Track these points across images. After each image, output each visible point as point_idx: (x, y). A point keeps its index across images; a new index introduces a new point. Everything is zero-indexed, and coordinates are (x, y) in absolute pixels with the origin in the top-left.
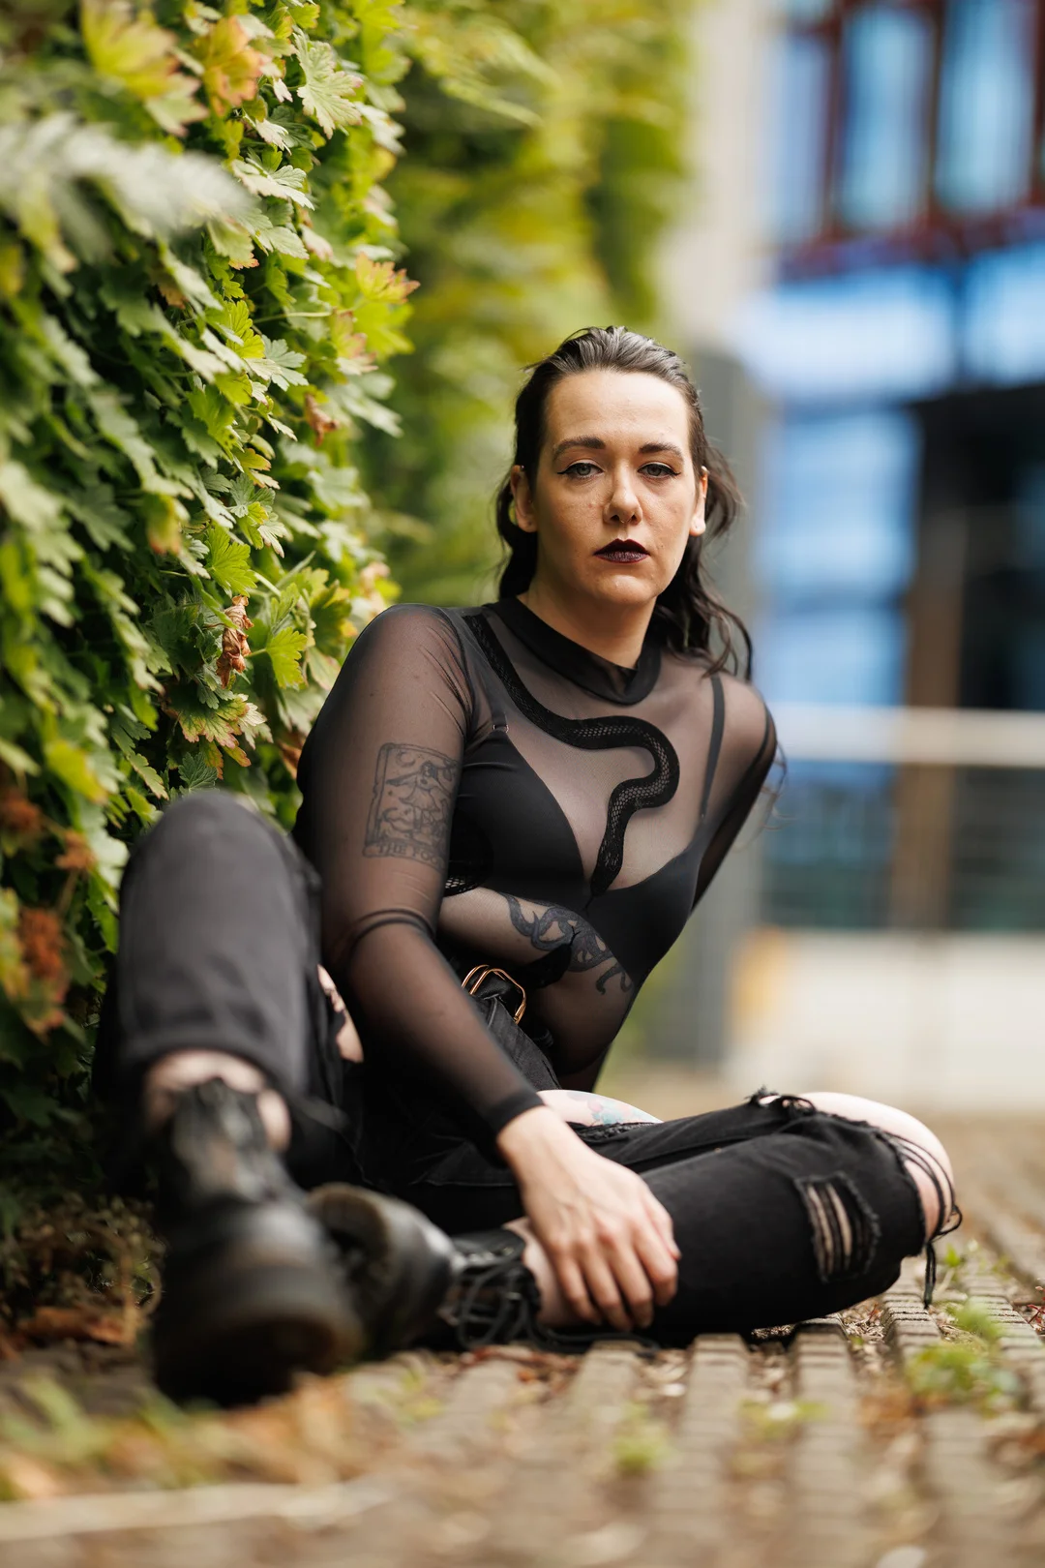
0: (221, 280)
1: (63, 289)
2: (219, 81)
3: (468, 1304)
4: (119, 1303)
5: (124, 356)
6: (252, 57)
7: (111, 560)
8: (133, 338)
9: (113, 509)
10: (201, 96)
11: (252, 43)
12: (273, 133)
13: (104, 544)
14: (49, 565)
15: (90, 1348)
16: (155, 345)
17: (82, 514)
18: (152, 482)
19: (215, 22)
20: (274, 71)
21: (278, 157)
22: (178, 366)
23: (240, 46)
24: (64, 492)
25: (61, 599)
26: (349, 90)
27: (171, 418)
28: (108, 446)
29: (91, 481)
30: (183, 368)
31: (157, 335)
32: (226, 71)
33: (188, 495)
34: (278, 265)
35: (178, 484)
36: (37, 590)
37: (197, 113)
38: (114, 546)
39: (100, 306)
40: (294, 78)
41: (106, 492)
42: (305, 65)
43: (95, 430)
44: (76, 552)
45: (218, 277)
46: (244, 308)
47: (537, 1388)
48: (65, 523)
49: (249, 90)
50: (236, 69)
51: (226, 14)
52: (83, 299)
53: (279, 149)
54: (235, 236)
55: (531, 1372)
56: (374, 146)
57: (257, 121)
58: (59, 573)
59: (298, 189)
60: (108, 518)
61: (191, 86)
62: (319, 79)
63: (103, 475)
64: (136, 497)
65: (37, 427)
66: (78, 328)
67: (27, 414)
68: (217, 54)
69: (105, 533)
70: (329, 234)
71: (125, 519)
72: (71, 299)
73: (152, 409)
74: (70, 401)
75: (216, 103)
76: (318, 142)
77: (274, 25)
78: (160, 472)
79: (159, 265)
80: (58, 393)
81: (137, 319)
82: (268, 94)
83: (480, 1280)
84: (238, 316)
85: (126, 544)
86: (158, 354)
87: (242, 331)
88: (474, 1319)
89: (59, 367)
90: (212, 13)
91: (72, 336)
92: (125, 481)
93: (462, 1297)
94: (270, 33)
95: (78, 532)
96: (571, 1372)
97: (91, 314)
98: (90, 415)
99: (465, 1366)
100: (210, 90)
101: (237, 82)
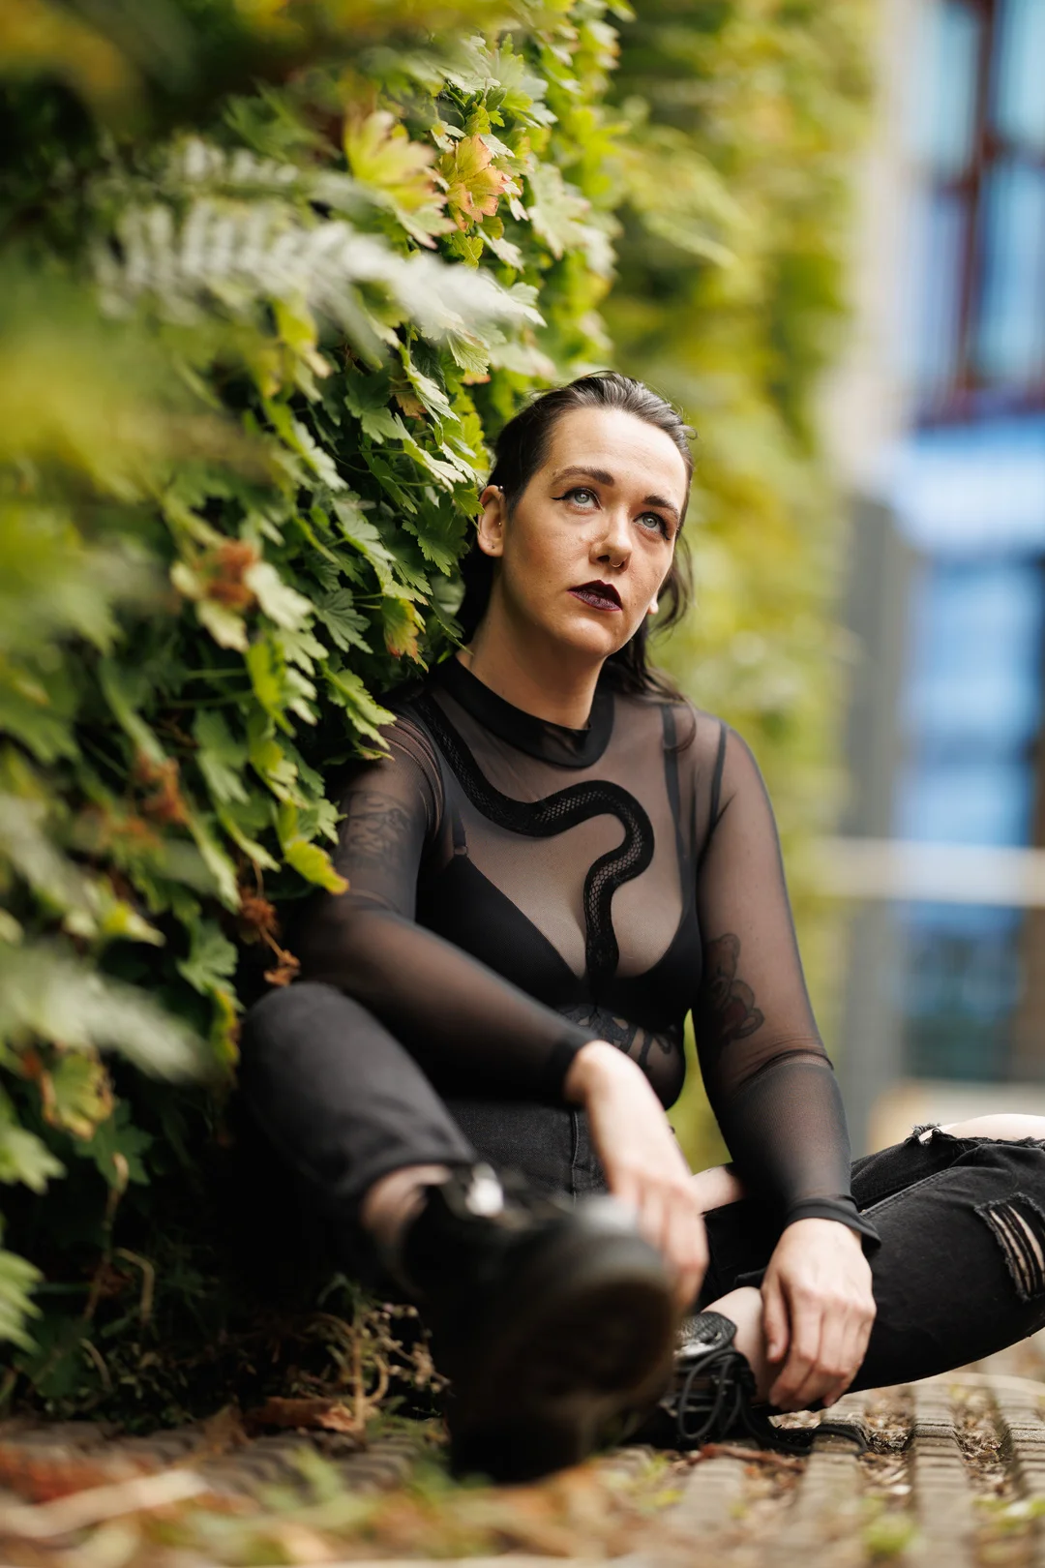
0: (456, 394)
1: (314, 394)
2: (462, 197)
3: (685, 1396)
4: (349, 1390)
5: (365, 466)
6: (494, 175)
7: (351, 661)
8: (375, 445)
9: (353, 613)
10: (447, 211)
11: (494, 161)
12: (508, 252)
13: (345, 647)
14: (294, 665)
15: (321, 1436)
16: (393, 454)
17: (325, 617)
18: (390, 588)
19: (460, 140)
20: (513, 189)
21: (511, 274)
22: (413, 474)
23: (482, 162)
24: (308, 596)
25: (305, 698)
26: (576, 213)
27: (407, 526)
28: (350, 550)
29: (333, 585)
30: (418, 479)
31: (398, 443)
32: (469, 188)
33: (422, 600)
34: (505, 380)
35: (414, 591)
36: (285, 688)
37: (445, 227)
38: (353, 647)
39: (345, 414)
40: (526, 200)
41: (346, 597)
42: (536, 187)
43: (339, 534)
44: (321, 652)
45: (453, 391)
46: (475, 420)
47: (765, 1485)
48: (309, 625)
49: (491, 207)
50: (479, 187)
51: (469, 132)
52: (330, 407)
53: (512, 268)
54: (472, 350)
55: (755, 1469)
56: (587, 270)
57: (494, 238)
58: (303, 673)
59: (531, 306)
60: (346, 621)
61: (440, 201)
62: (549, 202)
63: (343, 580)
64: (373, 602)
65: (286, 529)
66: (324, 436)
67: (278, 517)
68: (460, 171)
69: (346, 636)
70: (550, 352)
71: (364, 623)
72: (319, 405)
73: (388, 516)
74: (315, 506)
75: (459, 218)
76: (545, 263)
77: (512, 145)
78: (397, 578)
79: (404, 375)
80: (304, 498)
81: (378, 428)
82: (505, 214)
83: (695, 1369)
84: (471, 427)
85: (364, 646)
86: (395, 464)
87: (473, 443)
88: (692, 1409)
89: (309, 470)
90: (457, 132)
91: (318, 442)
92: (364, 586)
93: (680, 1390)
94: (510, 153)
95: (321, 633)
96: (798, 1471)
97: (337, 422)
98: (334, 518)
99: (693, 1463)
100: (453, 206)
101: (479, 198)
